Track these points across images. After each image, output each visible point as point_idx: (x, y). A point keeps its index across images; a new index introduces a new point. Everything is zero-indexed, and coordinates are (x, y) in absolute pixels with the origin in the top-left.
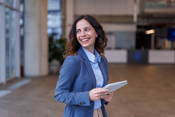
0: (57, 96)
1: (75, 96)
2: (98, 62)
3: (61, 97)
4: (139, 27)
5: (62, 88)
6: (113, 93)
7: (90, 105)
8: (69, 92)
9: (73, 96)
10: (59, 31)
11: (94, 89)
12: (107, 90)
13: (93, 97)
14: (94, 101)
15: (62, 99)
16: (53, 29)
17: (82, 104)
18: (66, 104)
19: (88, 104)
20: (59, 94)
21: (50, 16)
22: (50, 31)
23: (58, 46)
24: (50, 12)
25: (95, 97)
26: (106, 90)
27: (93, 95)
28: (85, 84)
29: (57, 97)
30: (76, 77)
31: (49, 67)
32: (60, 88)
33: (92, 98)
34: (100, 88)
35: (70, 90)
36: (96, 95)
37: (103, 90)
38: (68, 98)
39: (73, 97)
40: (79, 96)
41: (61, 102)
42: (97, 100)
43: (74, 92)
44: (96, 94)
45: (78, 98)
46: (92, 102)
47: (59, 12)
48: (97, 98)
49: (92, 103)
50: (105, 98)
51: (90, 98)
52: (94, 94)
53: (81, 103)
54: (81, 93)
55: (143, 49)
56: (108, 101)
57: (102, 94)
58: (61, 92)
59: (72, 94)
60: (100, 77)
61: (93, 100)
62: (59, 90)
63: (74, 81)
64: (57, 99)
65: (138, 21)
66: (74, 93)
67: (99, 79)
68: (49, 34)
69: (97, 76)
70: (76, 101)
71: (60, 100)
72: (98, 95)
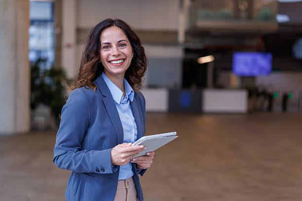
0: (58, 158)
1: (86, 158)
2: (129, 101)
3: (63, 159)
4: (187, 51)
5: (64, 144)
6: (154, 154)
7: (112, 172)
8: (77, 151)
9: (84, 158)
10: (50, 55)
11: (119, 145)
12: (142, 146)
13: (116, 158)
14: (119, 166)
15: (65, 164)
16: (39, 52)
17: (99, 171)
18: (72, 172)
19: (109, 170)
20: (60, 154)
21: (33, 30)
22: (32, 56)
23: (48, 80)
24: (33, 22)
25: (121, 158)
26: (139, 146)
27: (117, 155)
28: (103, 138)
29: (57, 160)
30: (89, 125)
31: (32, 118)
32: (62, 145)
33: (116, 160)
34: (130, 144)
35: (78, 148)
36: (123, 155)
37: (135, 146)
38: (75, 160)
39: (84, 160)
40: (93, 158)
41: (64, 169)
42: (124, 163)
43: (86, 150)
44: (122, 153)
45: (91, 160)
46: (116, 167)
47: (49, 23)
48: (123, 160)
49: (116, 170)
50: (140, 162)
51: (111, 160)
52: (118, 153)
53: (97, 170)
54: (97, 152)
55: (194, 88)
56: (146, 167)
57: (132, 153)
58: (63, 152)
59: (82, 154)
60: (130, 127)
61: (118, 164)
62: (60, 149)
63: (86, 133)
64: (57, 164)
65: (186, 41)
66: (86, 152)
67: (128, 129)
68: (31, 62)
69: (125, 124)
70: (89, 165)
71: (62, 166)
72: (126, 154)
